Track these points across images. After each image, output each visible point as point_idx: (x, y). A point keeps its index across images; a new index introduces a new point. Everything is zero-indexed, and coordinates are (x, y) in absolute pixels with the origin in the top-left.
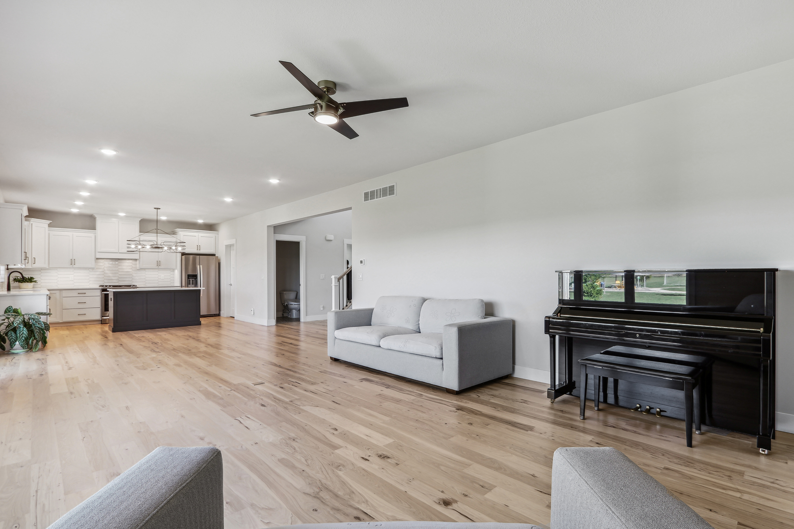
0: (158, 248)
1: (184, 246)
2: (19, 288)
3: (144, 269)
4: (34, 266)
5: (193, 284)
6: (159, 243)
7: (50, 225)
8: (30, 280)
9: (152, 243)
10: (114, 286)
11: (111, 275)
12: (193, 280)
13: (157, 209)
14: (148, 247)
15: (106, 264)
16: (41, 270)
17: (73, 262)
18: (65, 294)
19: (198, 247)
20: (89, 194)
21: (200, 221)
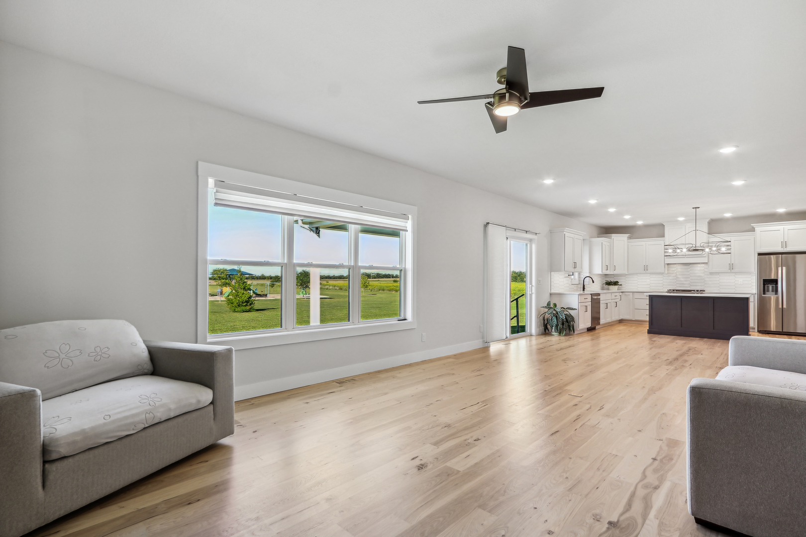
0: (697, 250)
1: (730, 246)
2: (608, 289)
3: (718, 273)
4: (615, 272)
5: (773, 291)
6: (698, 245)
7: (630, 238)
8: (616, 283)
9: (687, 246)
10: (677, 291)
11: (682, 279)
12: (773, 287)
13: (696, 208)
14: (685, 250)
15: (679, 268)
16: (624, 275)
17: (646, 268)
18: (637, 296)
19: (785, 244)
20: (615, 210)
21: (781, 210)
